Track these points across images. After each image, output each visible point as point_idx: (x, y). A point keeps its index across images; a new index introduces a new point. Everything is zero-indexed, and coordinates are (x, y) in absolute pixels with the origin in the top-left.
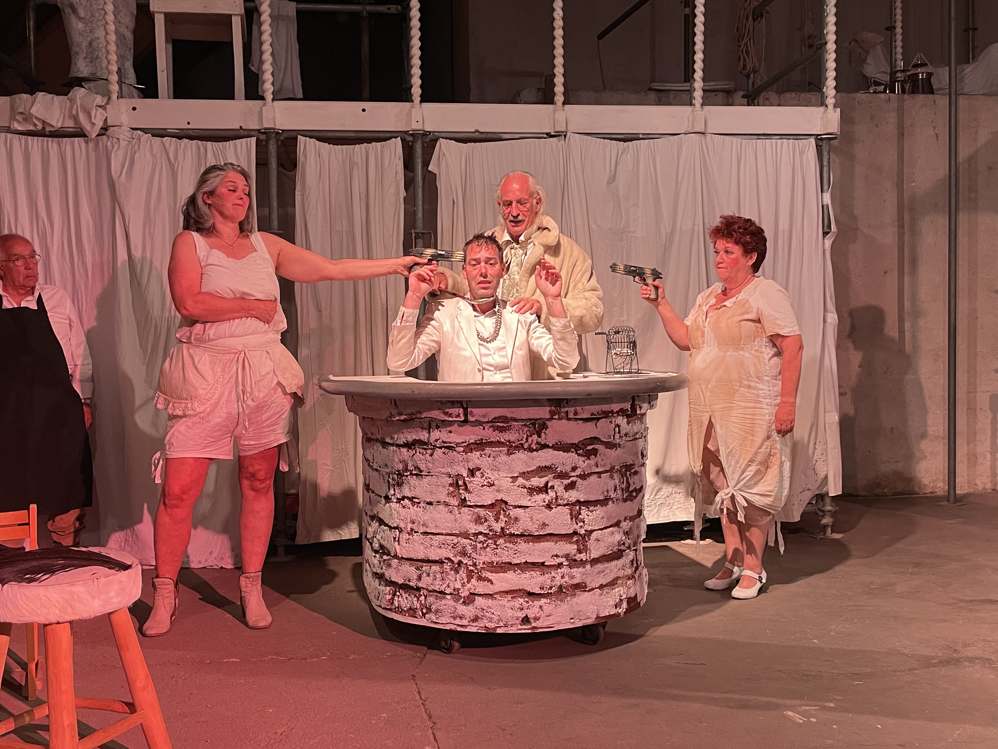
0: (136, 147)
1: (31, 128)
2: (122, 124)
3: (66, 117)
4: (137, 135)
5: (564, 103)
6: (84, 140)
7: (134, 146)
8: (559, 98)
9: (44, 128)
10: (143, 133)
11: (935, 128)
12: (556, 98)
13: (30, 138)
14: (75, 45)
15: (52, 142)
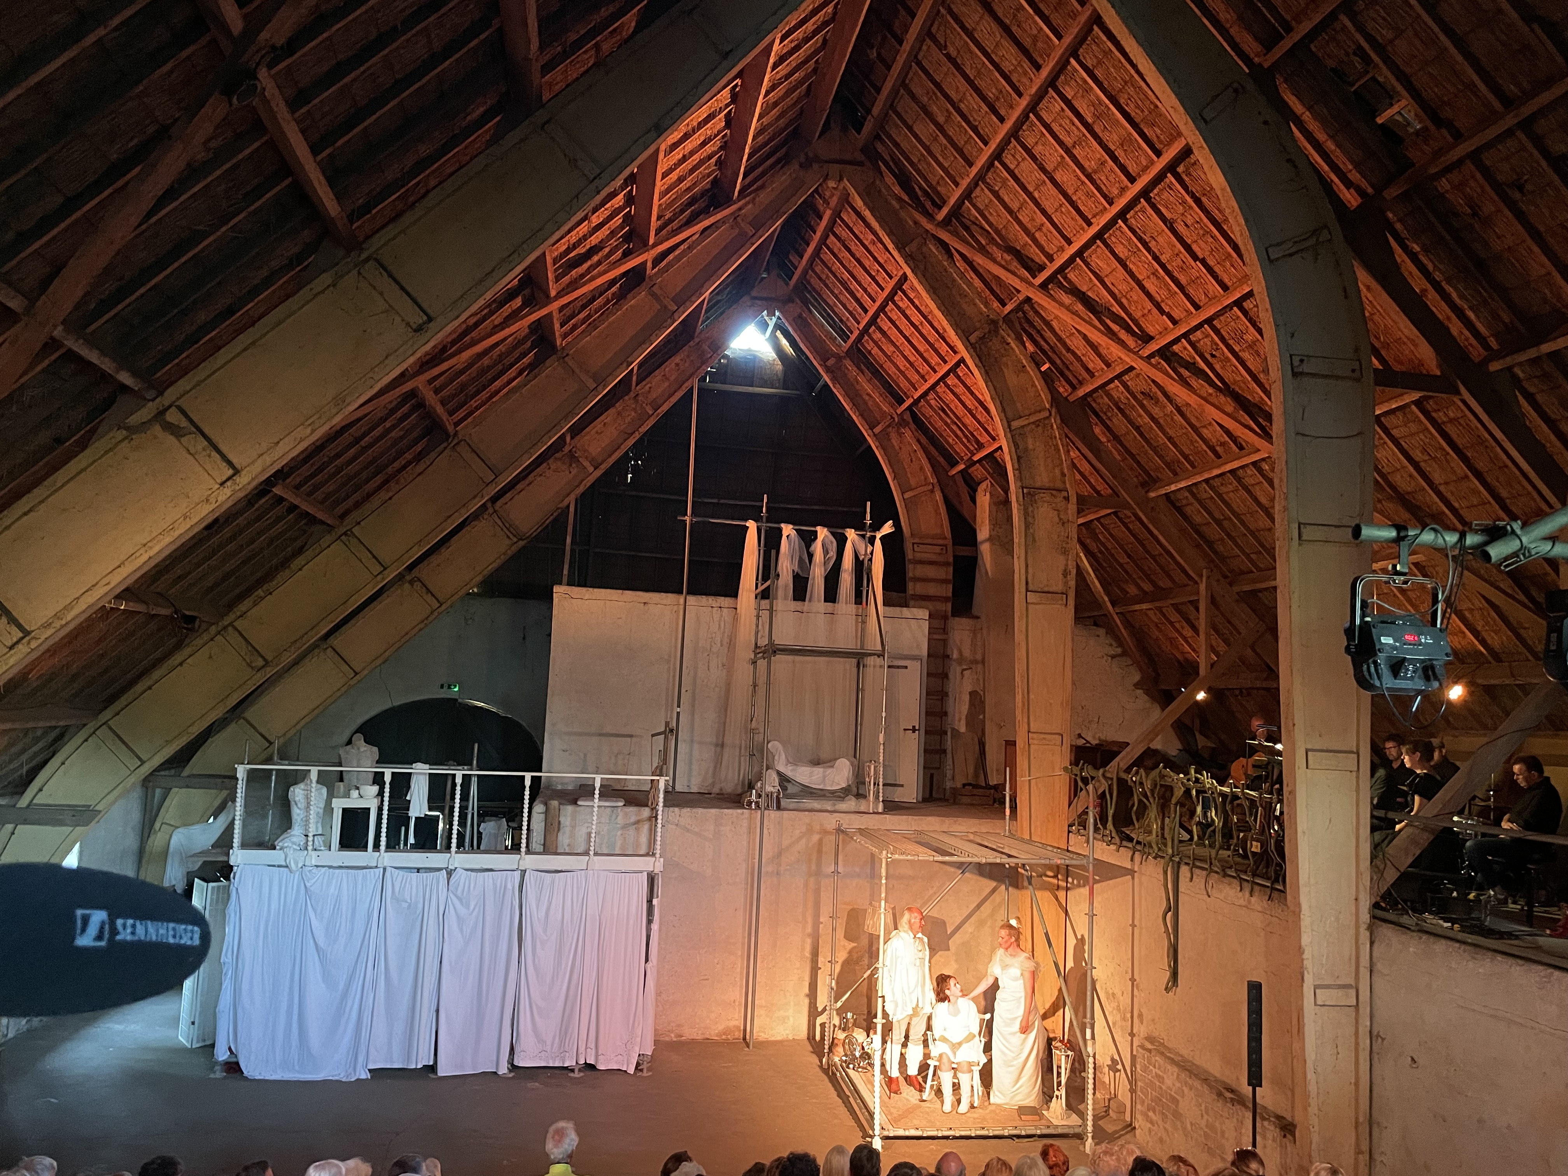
2: (312, 864)
4: (320, 869)
12: (522, 853)
14: (295, 819)
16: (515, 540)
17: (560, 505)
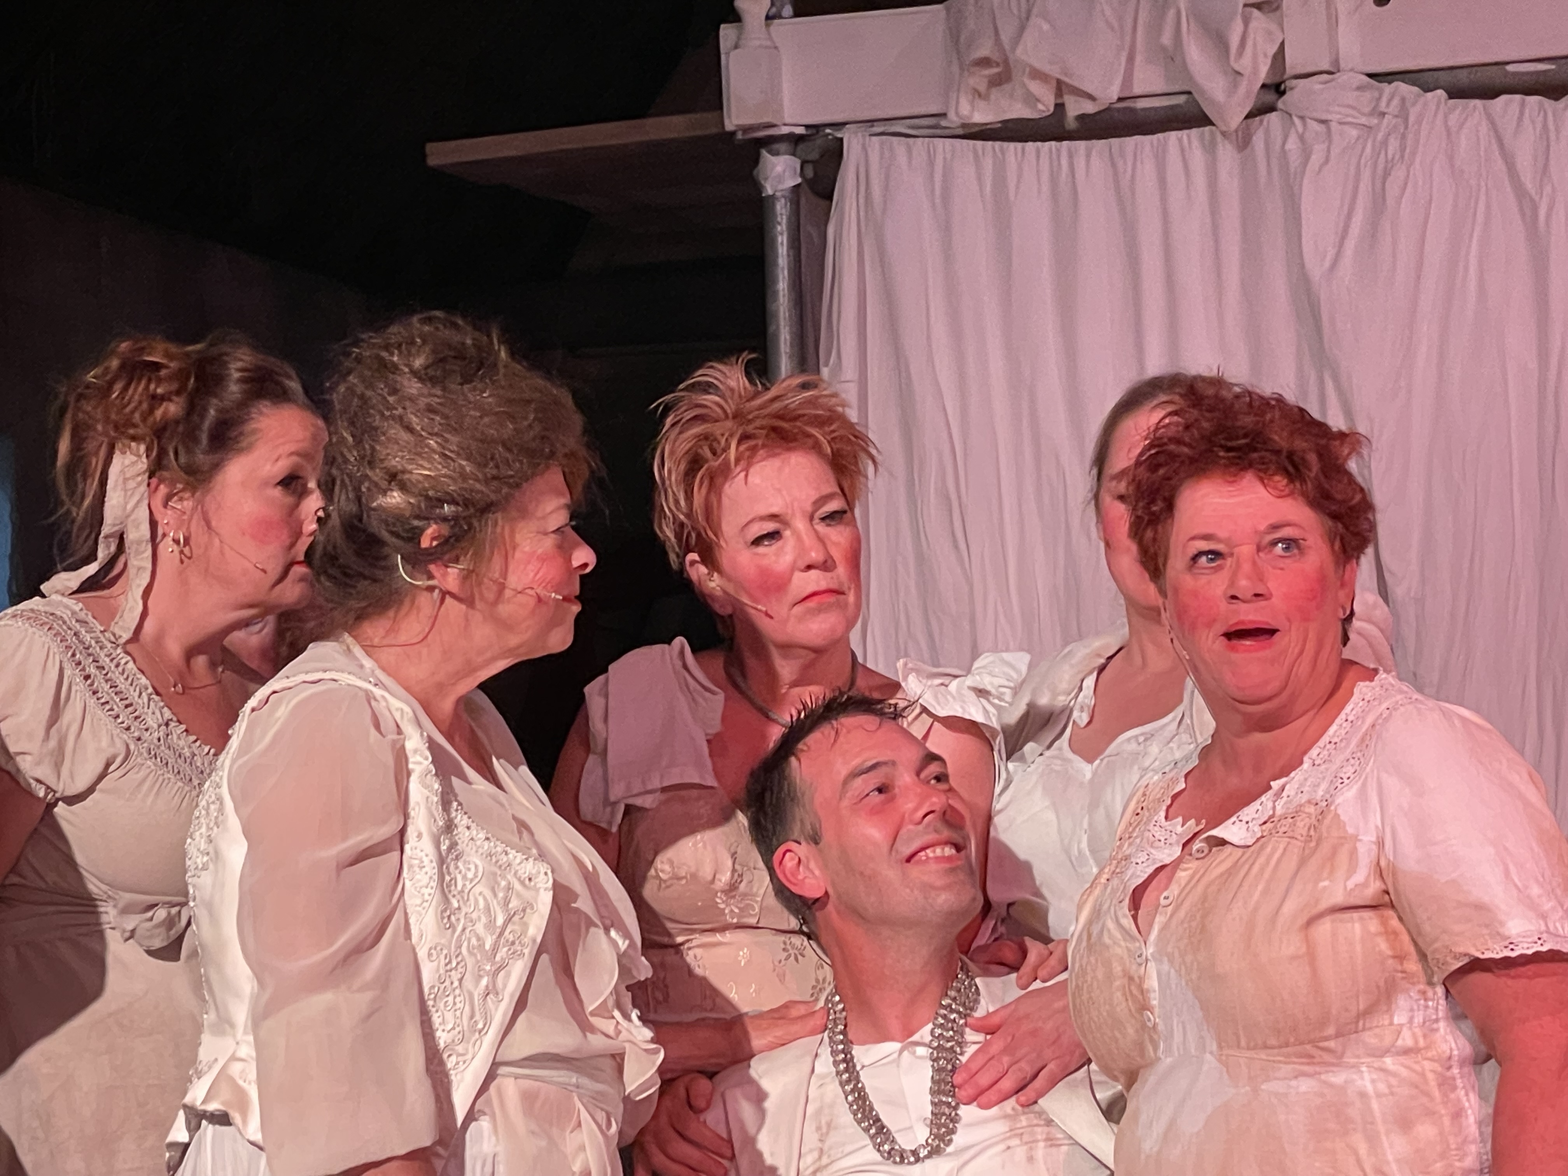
0: (1393, 145)
1: (1018, 111)
2: (1336, 62)
3: (1139, 58)
4: (1396, 102)
6: (1202, 138)
7: (1385, 143)
9: (1060, 107)
10: (1416, 89)
13: (1012, 147)
15: (1088, 156)
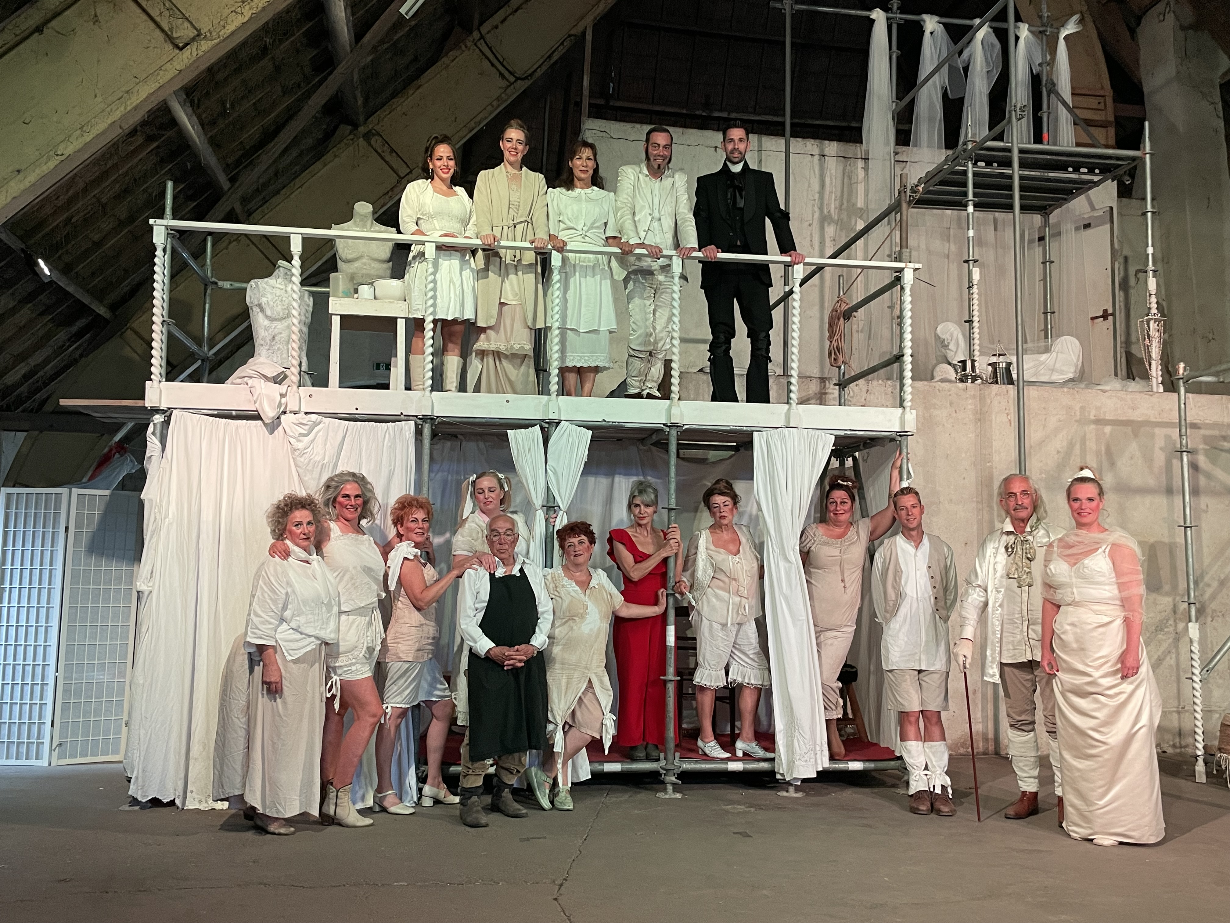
2: (300, 409)
4: (315, 418)
5: (679, 399)
6: (259, 423)
8: (675, 396)
11: (1008, 415)
12: (672, 395)
14: (260, 338)
16: (512, 79)
17: (572, 32)
